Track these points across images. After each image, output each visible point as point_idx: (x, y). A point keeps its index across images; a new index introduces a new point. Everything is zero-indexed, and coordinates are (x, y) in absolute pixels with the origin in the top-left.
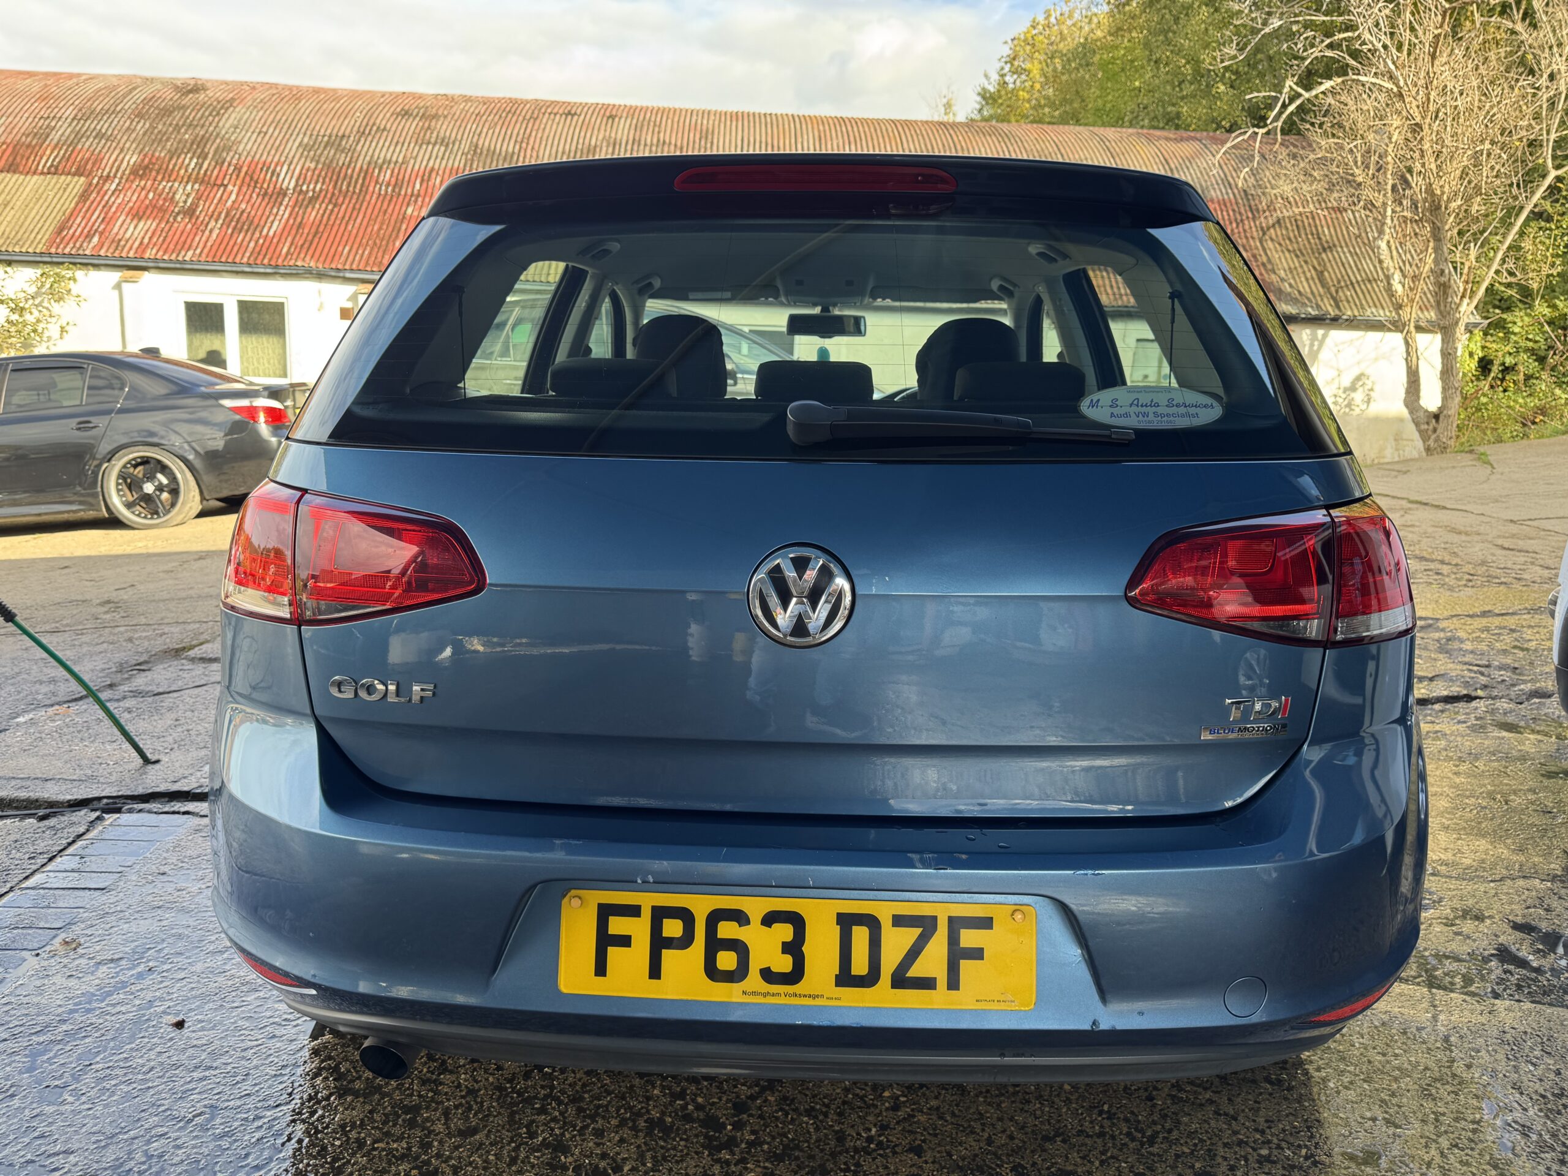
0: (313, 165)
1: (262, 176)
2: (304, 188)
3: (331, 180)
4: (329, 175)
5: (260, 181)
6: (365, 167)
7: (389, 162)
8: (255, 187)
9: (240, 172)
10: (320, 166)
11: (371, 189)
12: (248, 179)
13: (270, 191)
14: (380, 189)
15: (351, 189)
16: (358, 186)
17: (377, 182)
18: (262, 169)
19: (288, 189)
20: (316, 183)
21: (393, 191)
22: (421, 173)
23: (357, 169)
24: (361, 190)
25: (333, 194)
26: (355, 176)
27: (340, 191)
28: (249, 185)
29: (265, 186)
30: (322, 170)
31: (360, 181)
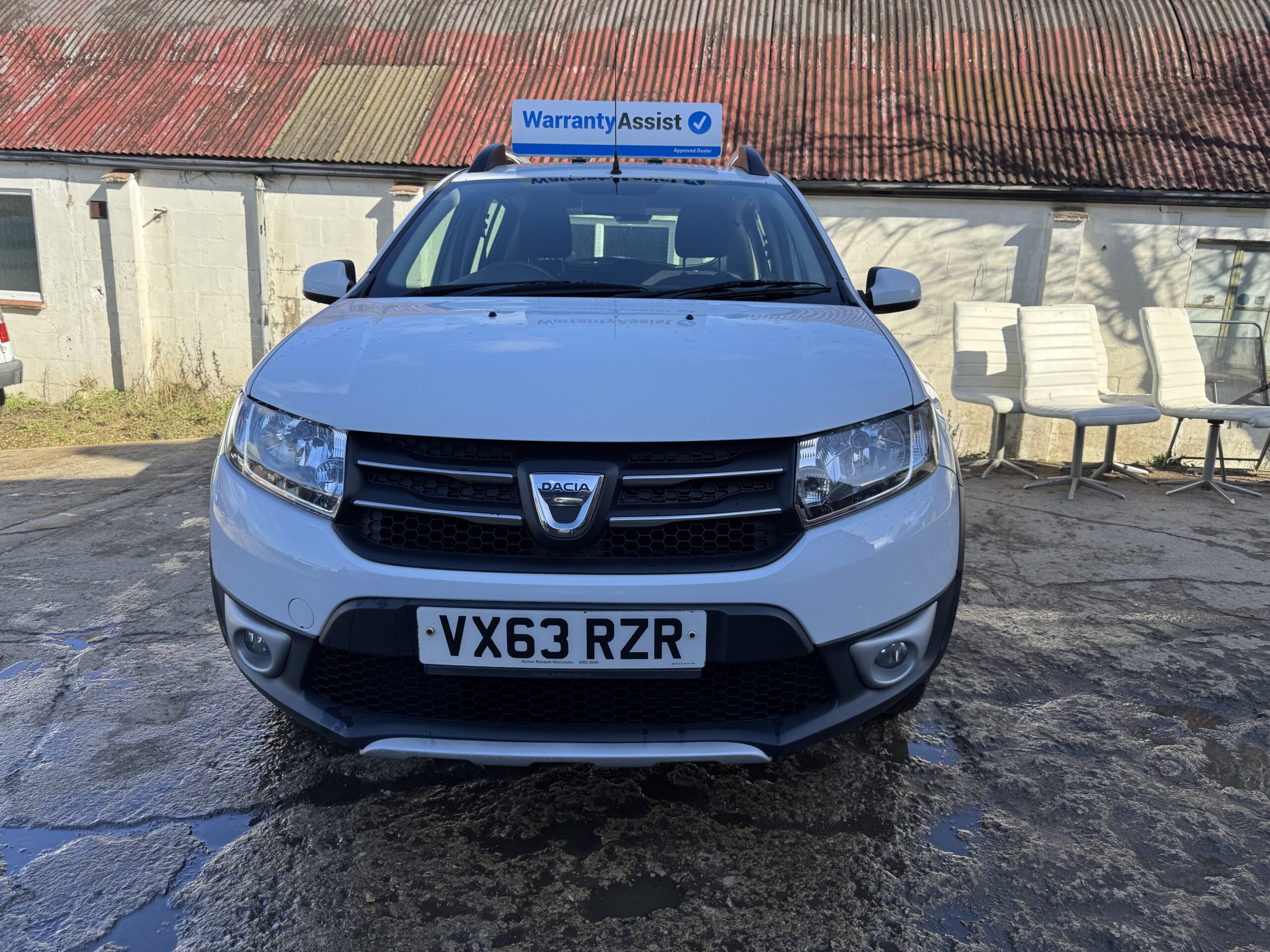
0: (105, 32)
1: (45, 45)
2: (87, 57)
3: (119, 47)
4: (120, 41)
5: (41, 51)
6: (163, 30)
7: (193, 24)
8: (34, 58)
9: (23, 40)
10: (113, 31)
11: (162, 55)
12: (28, 48)
13: (47, 63)
14: (172, 56)
15: (139, 56)
16: (148, 53)
17: (171, 47)
18: (47, 37)
19: (68, 58)
20: (102, 51)
21: (187, 57)
22: (225, 35)
23: (153, 33)
24: (150, 58)
25: (118, 62)
26: (148, 41)
27: (126, 59)
28: (27, 56)
29: (44, 56)
30: (114, 35)
31: (153, 47)
